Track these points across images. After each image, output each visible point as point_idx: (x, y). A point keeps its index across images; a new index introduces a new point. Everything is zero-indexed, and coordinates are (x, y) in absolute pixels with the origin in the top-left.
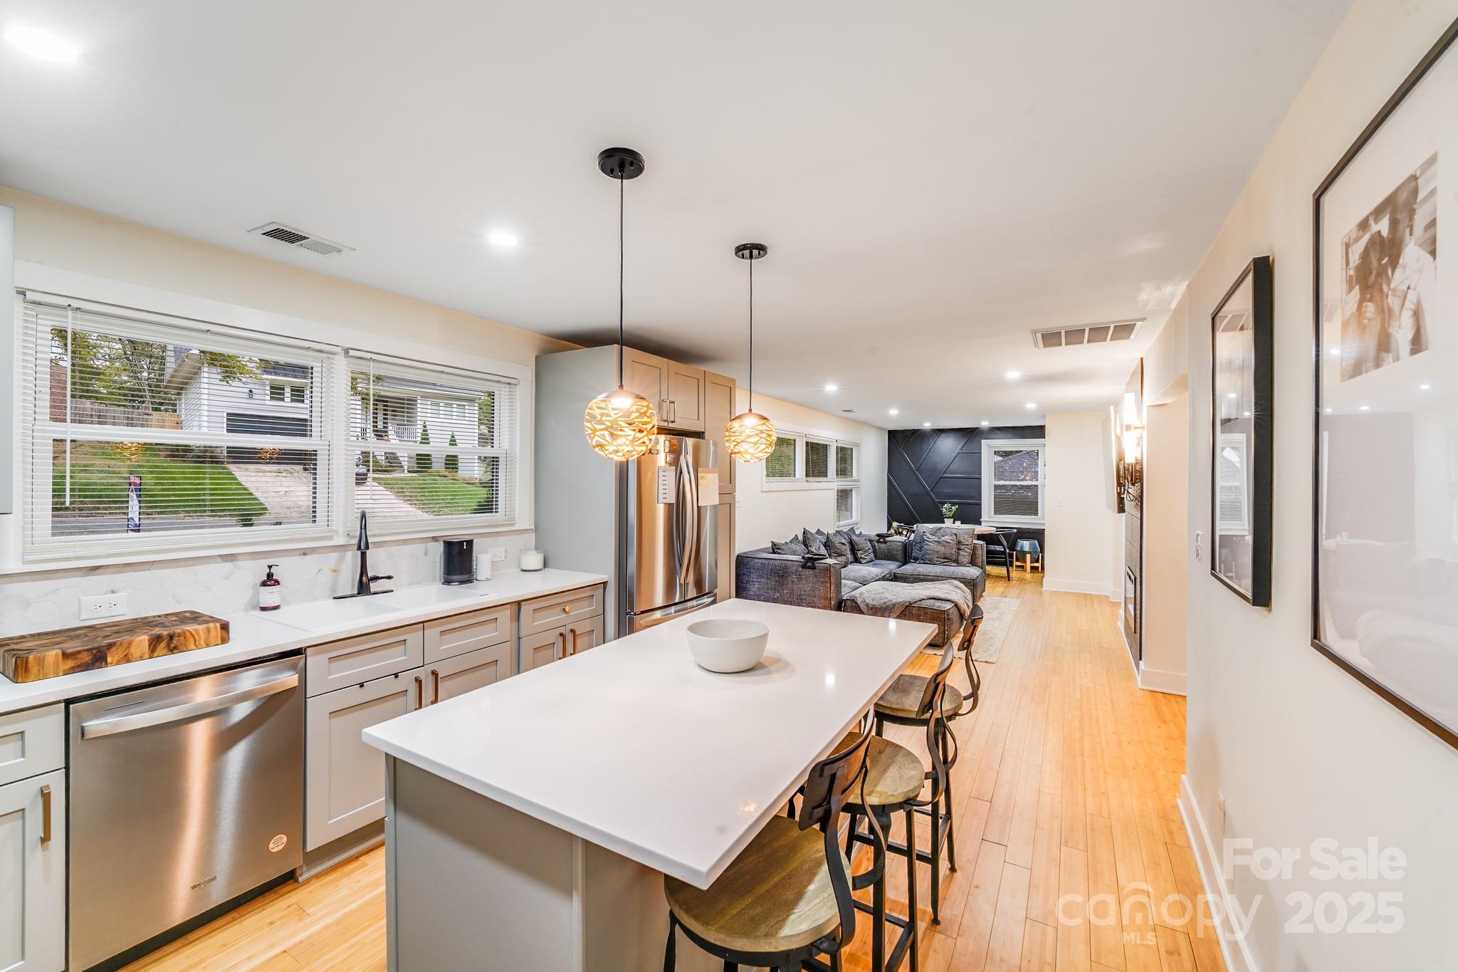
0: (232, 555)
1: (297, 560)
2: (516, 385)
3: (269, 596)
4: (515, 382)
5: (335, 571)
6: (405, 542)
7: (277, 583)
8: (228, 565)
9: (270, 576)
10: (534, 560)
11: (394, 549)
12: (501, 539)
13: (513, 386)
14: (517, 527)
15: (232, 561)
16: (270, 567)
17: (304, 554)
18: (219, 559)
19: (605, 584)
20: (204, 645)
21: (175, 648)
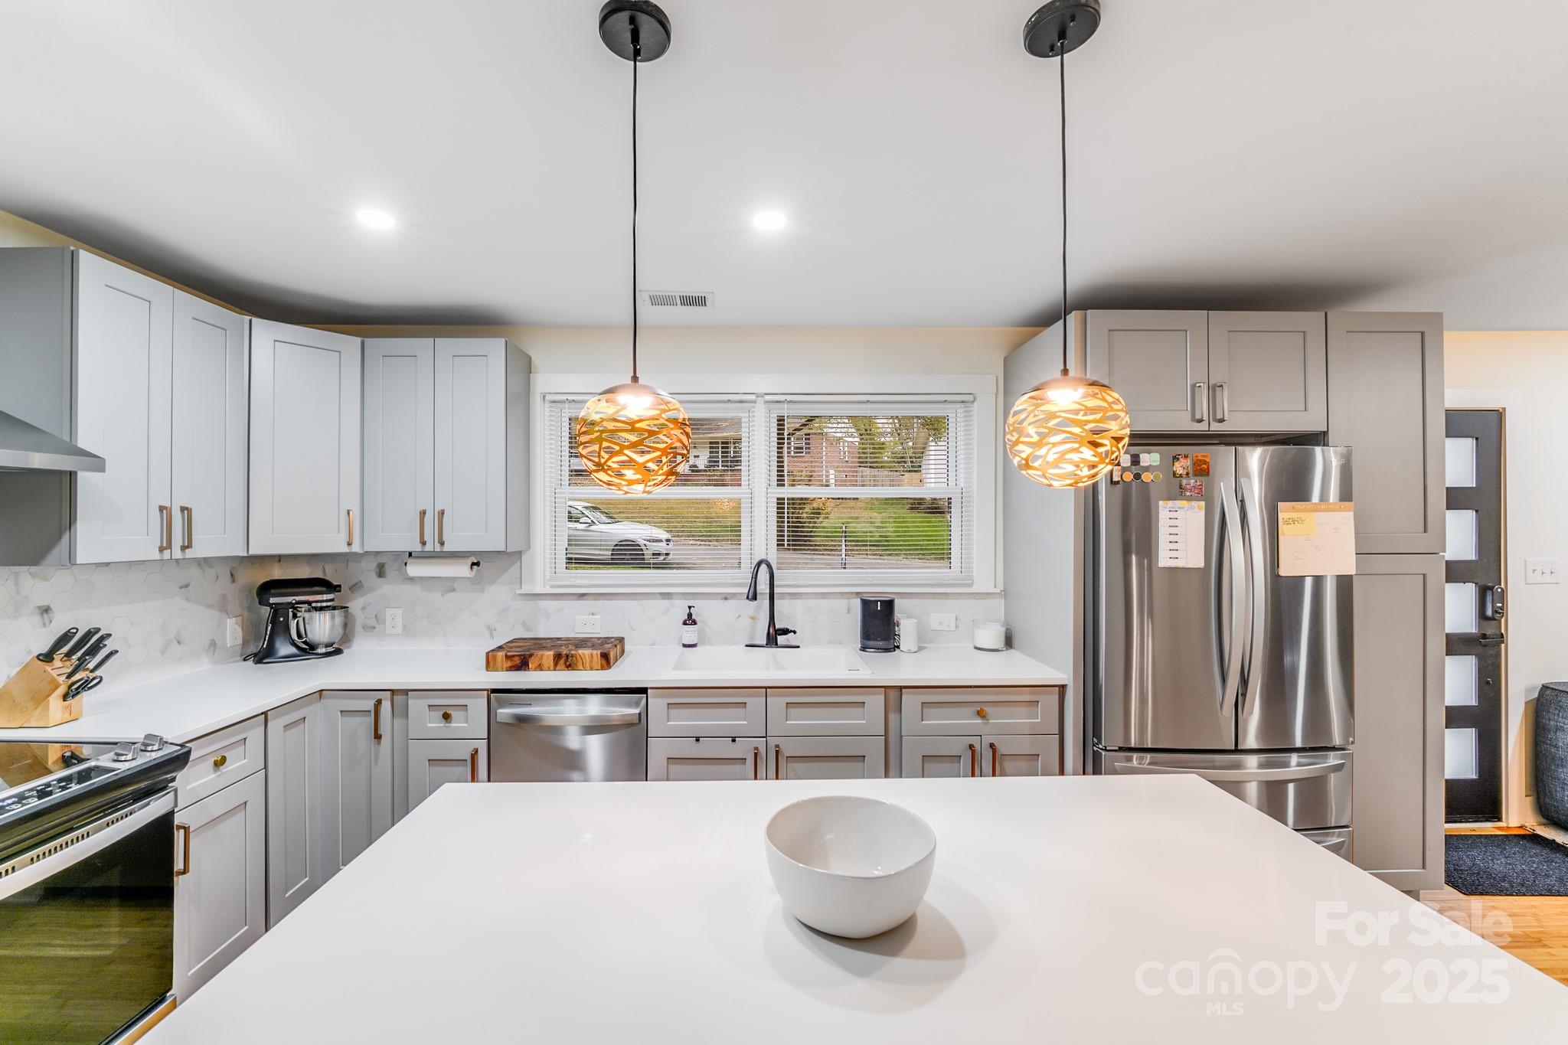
0: (668, 594)
1: (719, 604)
2: (974, 401)
3: (690, 634)
4: (970, 398)
5: (753, 618)
6: (824, 595)
7: (694, 622)
8: (666, 602)
9: (690, 615)
10: (991, 636)
11: (812, 602)
12: (950, 603)
13: (969, 404)
14: (975, 589)
15: (669, 599)
16: (690, 607)
17: (726, 599)
18: (659, 596)
19: (1062, 688)
20: (589, 668)
21: (570, 666)
